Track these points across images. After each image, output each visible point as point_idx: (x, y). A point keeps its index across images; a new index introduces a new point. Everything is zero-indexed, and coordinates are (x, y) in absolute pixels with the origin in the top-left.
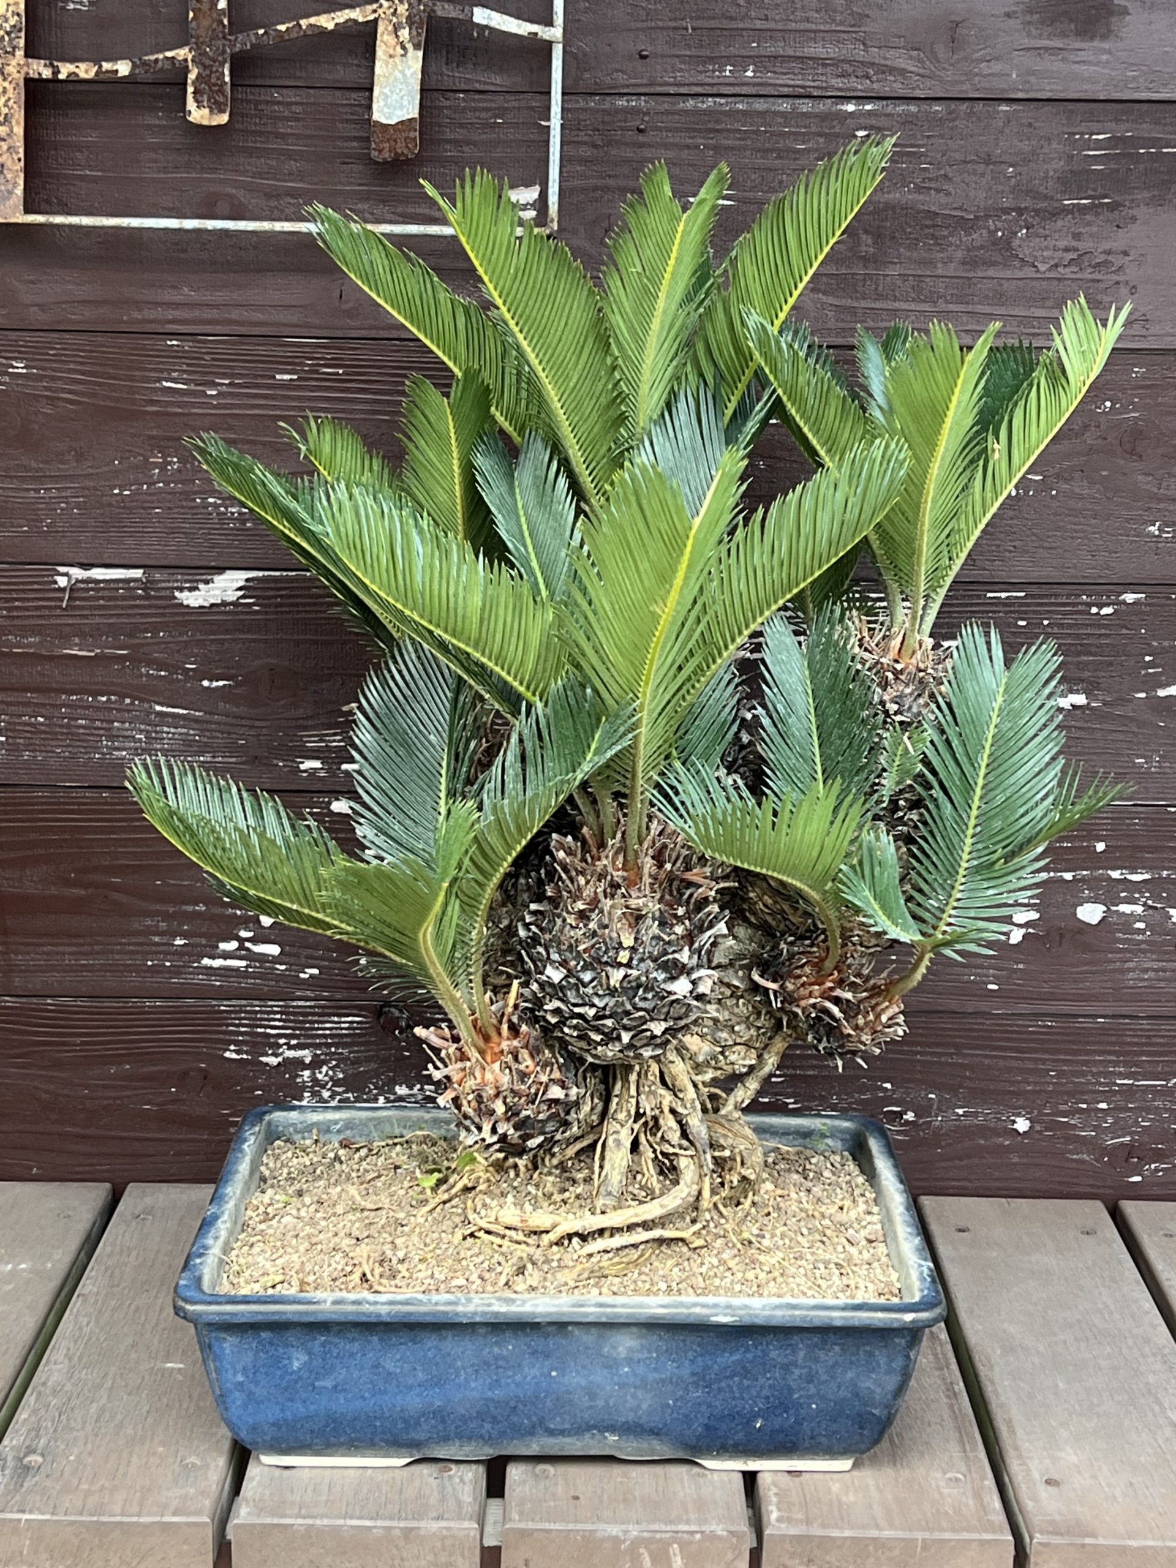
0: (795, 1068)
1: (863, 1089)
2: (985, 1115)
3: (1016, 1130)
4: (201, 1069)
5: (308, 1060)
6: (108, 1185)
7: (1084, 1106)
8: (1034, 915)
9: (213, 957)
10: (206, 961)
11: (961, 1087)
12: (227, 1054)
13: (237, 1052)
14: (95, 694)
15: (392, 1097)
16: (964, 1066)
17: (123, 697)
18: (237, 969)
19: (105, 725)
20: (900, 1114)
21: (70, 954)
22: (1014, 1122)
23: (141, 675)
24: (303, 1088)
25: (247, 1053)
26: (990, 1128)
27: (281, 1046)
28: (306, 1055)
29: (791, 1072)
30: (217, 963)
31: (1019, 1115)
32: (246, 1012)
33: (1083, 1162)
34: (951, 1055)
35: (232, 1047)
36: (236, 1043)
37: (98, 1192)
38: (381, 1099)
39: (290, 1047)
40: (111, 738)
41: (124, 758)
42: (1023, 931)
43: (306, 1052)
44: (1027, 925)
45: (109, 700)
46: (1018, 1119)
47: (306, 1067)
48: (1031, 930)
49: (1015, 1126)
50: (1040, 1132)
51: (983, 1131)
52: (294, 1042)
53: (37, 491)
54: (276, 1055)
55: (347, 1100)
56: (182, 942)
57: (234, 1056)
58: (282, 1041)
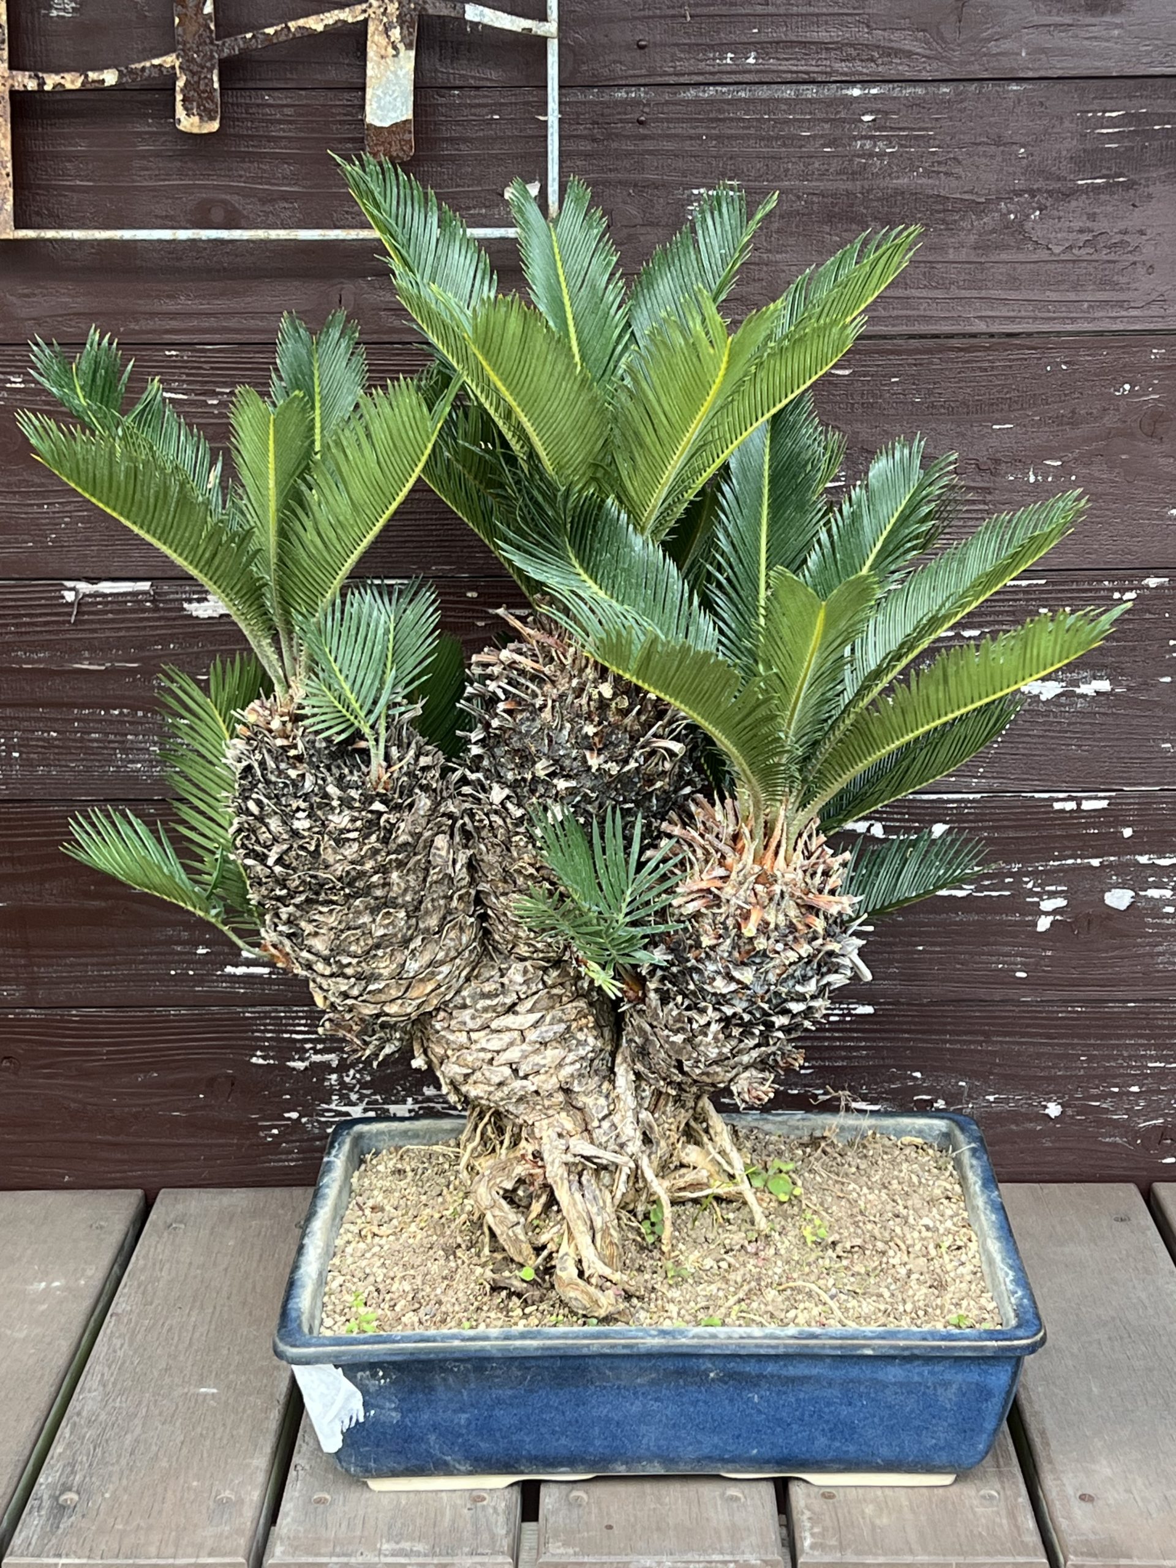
0: (823, 1059)
1: (892, 1079)
2: (1016, 1101)
3: (1048, 1115)
4: (228, 1076)
5: (334, 1064)
6: (140, 1192)
7: (1116, 1090)
8: (1061, 902)
9: (236, 966)
10: (229, 969)
11: (992, 1074)
12: (254, 1060)
13: (264, 1058)
14: (107, 709)
15: (420, 1098)
16: (994, 1054)
17: (134, 710)
18: (261, 976)
19: (118, 738)
20: (931, 1103)
21: (93, 965)
22: (1045, 1107)
23: (153, 687)
24: (331, 1092)
25: (272, 1058)
26: (1022, 1114)
27: (307, 1051)
28: (333, 1059)
29: (819, 1063)
30: (241, 971)
31: (1049, 1100)
32: (271, 1018)
33: (1115, 1144)
34: (980, 1043)
35: (259, 1053)
36: (262, 1049)
37: (130, 1199)
38: (410, 1100)
39: (316, 1052)
40: (124, 751)
41: (139, 770)
42: (1050, 918)
43: (333, 1056)
44: (1055, 912)
45: (121, 713)
46: (1050, 1105)
47: (333, 1071)
48: (1058, 917)
49: (1047, 1111)
50: (1072, 1117)
51: (1014, 1117)
52: (319, 1047)
53: (41, 506)
54: (302, 1060)
55: (376, 1102)
56: (204, 951)
57: (261, 1061)
58: (308, 1046)
